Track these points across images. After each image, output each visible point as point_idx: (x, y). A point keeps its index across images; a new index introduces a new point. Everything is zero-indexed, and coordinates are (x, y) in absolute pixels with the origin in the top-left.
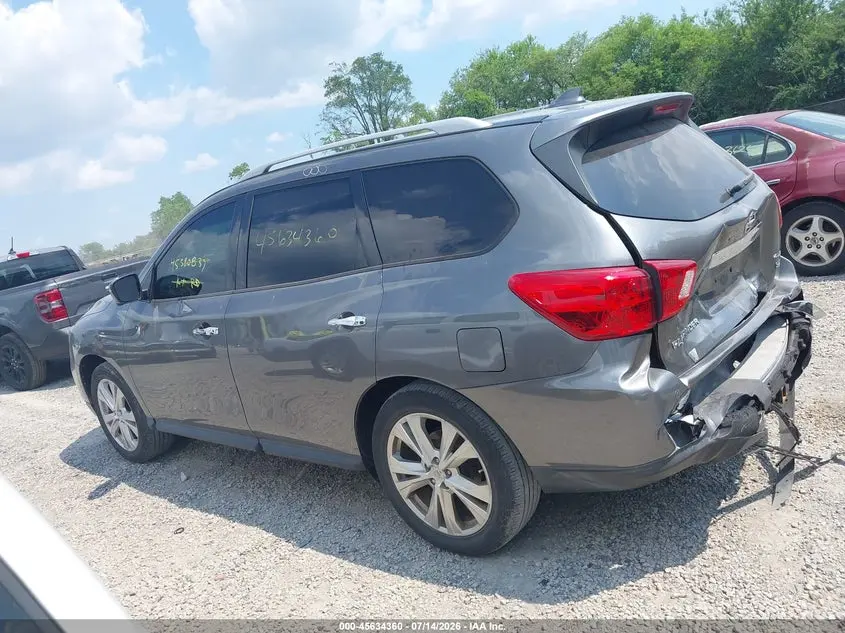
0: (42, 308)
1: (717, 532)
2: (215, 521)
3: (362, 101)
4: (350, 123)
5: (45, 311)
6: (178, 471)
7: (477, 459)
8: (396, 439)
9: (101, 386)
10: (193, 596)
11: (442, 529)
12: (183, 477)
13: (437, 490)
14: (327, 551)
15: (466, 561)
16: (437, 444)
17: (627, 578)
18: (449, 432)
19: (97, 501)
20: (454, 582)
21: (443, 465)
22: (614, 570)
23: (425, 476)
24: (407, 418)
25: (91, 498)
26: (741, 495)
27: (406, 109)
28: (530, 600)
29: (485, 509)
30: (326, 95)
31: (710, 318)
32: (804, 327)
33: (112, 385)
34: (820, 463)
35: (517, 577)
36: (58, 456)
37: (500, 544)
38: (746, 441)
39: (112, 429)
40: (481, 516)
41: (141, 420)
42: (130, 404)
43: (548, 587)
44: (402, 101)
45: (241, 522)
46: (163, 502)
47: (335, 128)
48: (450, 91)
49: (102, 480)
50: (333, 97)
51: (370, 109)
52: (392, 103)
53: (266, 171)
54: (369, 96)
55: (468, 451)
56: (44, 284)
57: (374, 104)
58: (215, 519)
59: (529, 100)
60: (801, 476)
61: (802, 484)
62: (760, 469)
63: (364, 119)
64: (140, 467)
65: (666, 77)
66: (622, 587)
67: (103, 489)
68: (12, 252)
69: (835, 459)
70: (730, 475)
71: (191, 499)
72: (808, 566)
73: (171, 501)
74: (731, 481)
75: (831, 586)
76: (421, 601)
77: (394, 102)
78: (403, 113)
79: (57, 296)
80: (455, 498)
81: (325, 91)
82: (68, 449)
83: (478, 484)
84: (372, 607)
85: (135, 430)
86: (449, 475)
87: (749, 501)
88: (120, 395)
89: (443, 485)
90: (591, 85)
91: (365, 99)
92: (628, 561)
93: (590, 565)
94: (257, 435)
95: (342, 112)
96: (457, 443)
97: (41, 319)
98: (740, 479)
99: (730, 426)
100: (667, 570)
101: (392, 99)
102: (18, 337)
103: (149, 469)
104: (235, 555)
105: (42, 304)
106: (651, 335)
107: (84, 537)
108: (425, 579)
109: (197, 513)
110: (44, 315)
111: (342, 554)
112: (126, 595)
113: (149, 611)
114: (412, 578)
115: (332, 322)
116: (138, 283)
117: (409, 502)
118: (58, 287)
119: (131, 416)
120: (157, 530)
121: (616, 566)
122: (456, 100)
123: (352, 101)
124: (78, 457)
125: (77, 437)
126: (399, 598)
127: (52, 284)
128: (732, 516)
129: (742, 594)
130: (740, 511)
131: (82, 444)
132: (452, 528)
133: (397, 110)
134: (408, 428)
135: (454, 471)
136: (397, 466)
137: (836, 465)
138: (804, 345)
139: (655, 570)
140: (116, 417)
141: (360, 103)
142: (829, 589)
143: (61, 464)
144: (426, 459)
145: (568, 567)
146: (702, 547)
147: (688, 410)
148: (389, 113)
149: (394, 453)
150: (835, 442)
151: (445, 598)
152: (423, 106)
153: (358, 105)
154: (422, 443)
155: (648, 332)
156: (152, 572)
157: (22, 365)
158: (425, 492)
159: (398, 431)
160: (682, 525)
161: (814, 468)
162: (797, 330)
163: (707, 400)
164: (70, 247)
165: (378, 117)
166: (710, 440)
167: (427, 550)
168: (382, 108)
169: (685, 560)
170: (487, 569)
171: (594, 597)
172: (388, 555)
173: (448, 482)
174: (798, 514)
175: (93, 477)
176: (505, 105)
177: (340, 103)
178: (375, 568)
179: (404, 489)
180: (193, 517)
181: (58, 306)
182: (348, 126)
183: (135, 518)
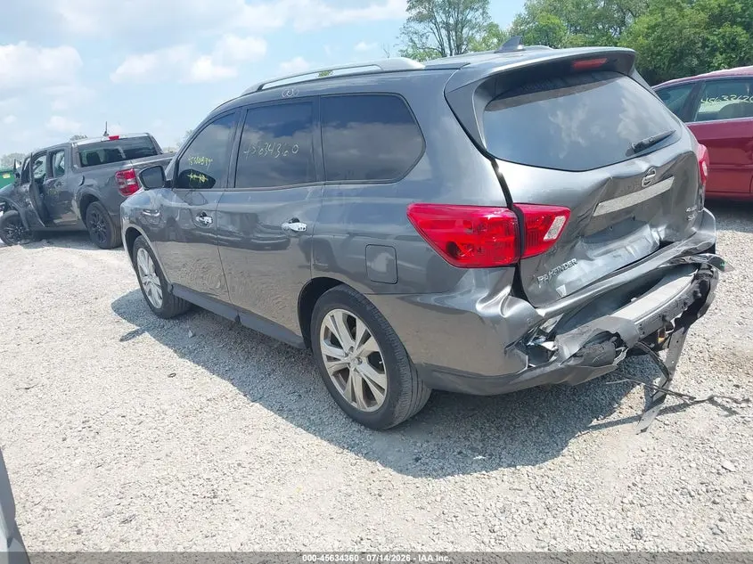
0: (120, 184)
1: (575, 445)
2: (200, 372)
3: (440, 17)
4: (427, 38)
5: (122, 187)
6: (187, 329)
7: (378, 352)
8: (327, 329)
9: (139, 253)
10: (163, 425)
11: (354, 404)
12: (190, 334)
13: (352, 373)
14: (270, 407)
15: (367, 432)
16: (353, 336)
17: (484, 468)
18: (361, 328)
19: (125, 343)
20: (351, 448)
21: (356, 353)
22: (477, 461)
23: (346, 360)
24: (333, 312)
25: (122, 340)
26: (614, 417)
27: (480, 28)
28: (400, 472)
29: (383, 393)
30: (407, 10)
31: (592, 260)
32: (704, 278)
33: (146, 252)
34: (694, 401)
35: (399, 451)
36: (110, 305)
37: (392, 423)
38: (592, 371)
39: (147, 290)
40: (380, 398)
41: (164, 284)
42: (158, 271)
43: (417, 464)
44: (478, 20)
45: (218, 375)
46: (170, 352)
47: (412, 41)
48: (524, 12)
49: (134, 328)
50: (414, 12)
51: (447, 26)
52: (468, 21)
53: (260, 89)
54: (448, 14)
55: (372, 345)
56: (123, 164)
57: (452, 21)
58: (200, 369)
59: (600, 27)
60: (673, 409)
61: (670, 417)
62: (641, 398)
63: (440, 35)
64: (163, 322)
65: (744, 11)
66: (475, 475)
67: (133, 334)
68: (106, 134)
69: (711, 400)
70: (613, 399)
71: (190, 352)
72: (634, 485)
73: (175, 351)
74: (610, 404)
75: (645, 504)
76: (320, 457)
77: (471, 21)
78: (477, 32)
79: (132, 175)
80: (364, 381)
81: (407, 6)
82: (119, 300)
83: (380, 373)
84: (283, 456)
85: (160, 291)
86: (360, 363)
87: (617, 423)
88: (151, 262)
89: (355, 370)
90: (663, 16)
91: (443, 16)
92: (491, 455)
93: (460, 453)
94: (236, 309)
95: (420, 27)
96: (366, 338)
97: (120, 193)
98: (620, 405)
99: (582, 356)
100: (518, 467)
101: (469, 18)
102: (103, 206)
103: (169, 324)
104: (203, 400)
105: (121, 180)
106: (513, 270)
107: (107, 369)
108: (330, 441)
109: (189, 364)
110: (122, 190)
111: (280, 411)
112: (119, 416)
113: (129, 430)
114: (321, 439)
115: (286, 225)
116: (163, 174)
117: (333, 379)
118: (135, 167)
119: (157, 281)
120: (157, 372)
121: (480, 457)
122: (529, 23)
123: (431, 17)
124: (123, 308)
125: (128, 291)
126: (306, 452)
127: (130, 165)
128: (595, 433)
129: (568, 496)
130: (605, 431)
131: (129, 297)
132: (360, 404)
133: (472, 28)
134: (334, 320)
135: (365, 360)
136: (326, 349)
137: (710, 405)
138: (700, 295)
139: (509, 466)
140: (149, 280)
141: (439, 20)
142: (642, 506)
143: (111, 311)
144: (346, 347)
145: (441, 451)
146: (557, 453)
147: (551, 337)
148: (465, 30)
149: (325, 338)
150: (722, 385)
151: (339, 458)
152: (497, 26)
153: (436, 21)
154: (343, 334)
155: (511, 265)
156: (142, 402)
157: (105, 228)
158: (344, 373)
159: (327, 322)
160: (551, 434)
161: (686, 405)
162: (699, 281)
163: (575, 331)
164: (152, 134)
165: (454, 34)
166: (559, 365)
167: (342, 419)
168: (460, 24)
169: (537, 462)
170: (380, 441)
171: (449, 477)
172: (312, 418)
173: (359, 367)
174: (653, 441)
175: (129, 324)
176: (576, 30)
177: (420, 19)
178: (300, 426)
179: (331, 368)
180: (186, 367)
181: (133, 183)
182: (424, 40)
183: (146, 361)
